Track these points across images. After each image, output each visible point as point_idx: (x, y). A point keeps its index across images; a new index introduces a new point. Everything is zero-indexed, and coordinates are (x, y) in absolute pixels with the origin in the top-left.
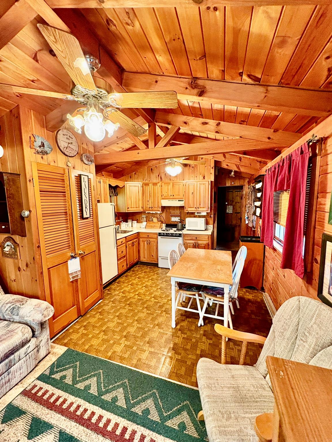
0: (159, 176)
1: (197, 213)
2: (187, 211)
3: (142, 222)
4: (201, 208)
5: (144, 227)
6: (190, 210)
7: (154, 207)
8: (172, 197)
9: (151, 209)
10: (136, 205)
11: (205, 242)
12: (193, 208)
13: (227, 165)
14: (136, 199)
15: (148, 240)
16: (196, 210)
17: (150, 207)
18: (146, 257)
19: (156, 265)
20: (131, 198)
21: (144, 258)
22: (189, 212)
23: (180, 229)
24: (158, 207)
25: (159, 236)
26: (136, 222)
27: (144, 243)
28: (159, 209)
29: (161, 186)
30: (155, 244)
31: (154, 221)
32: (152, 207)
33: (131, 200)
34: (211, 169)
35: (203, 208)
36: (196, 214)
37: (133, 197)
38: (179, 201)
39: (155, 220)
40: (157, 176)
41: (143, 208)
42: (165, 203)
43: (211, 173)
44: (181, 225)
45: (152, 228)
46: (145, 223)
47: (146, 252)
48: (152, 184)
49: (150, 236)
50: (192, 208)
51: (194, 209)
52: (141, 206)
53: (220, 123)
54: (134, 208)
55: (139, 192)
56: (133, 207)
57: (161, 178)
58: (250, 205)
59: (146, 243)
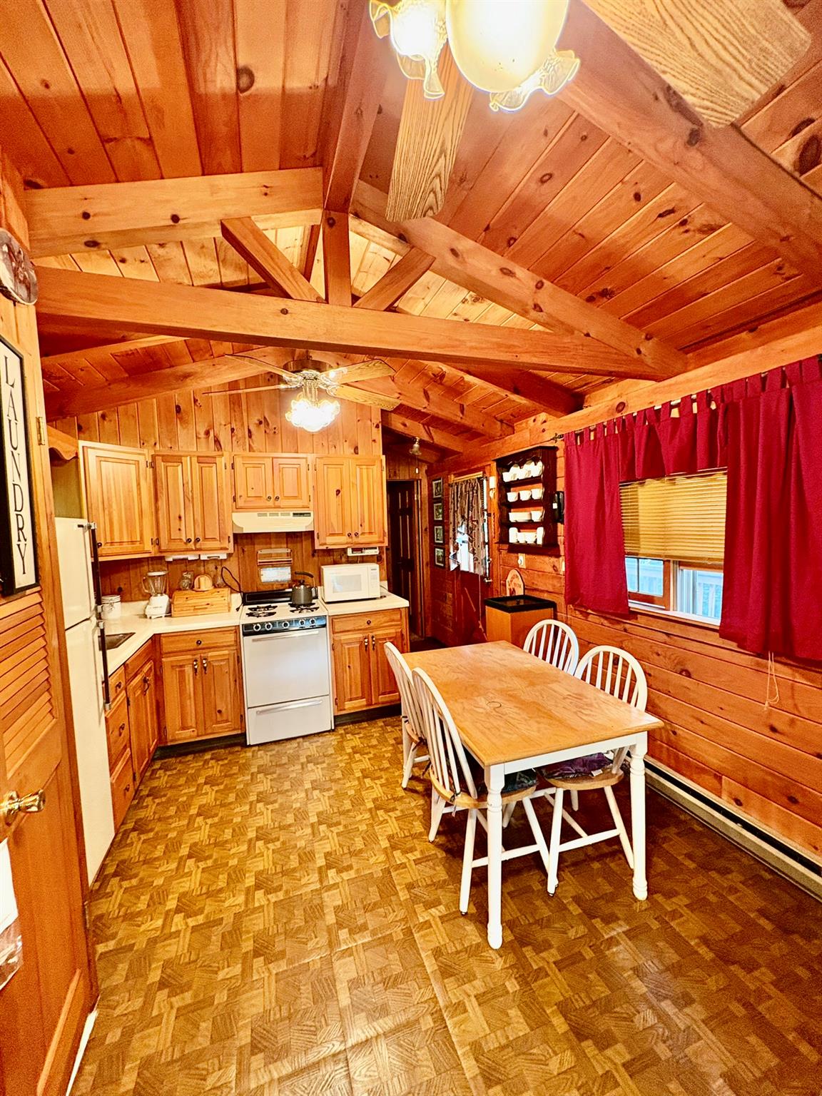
0: (207, 433)
1: (354, 550)
2: (325, 544)
3: (147, 597)
4: (363, 533)
5: (163, 611)
6: (333, 542)
7: (205, 539)
8: (271, 503)
9: (191, 545)
10: (131, 533)
11: (393, 631)
12: (341, 534)
13: (405, 425)
14: (129, 509)
15: (198, 657)
16: (350, 540)
17: (189, 541)
18: (191, 721)
19: (239, 741)
20: (110, 506)
21: (183, 728)
22: (330, 547)
23: (302, 602)
24: (221, 538)
25: (245, 635)
26: (117, 598)
27: (182, 673)
28: (226, 544)
29: (229, 467)
30: (228, 668)
31: (203, 588)
32: (197, 540)
33: (110, 514)
34: (374, 430)
35: (370, 533)
36: (350, 553)
37: (119, 504)
38: (294, 514)
39: (205, 583)
40: (202, 435)
41: (157, 542)
42: (249, 523)
43: (374, 441)
44: (305, 589)
45: (200, 612)
46: (161, 602)
47: (190, 704)
48: (195, 459)
49: (204, 644)
50: (338, 534)
51: (344, 539)
52: (149, 535)
53: (543, 284)
54: (121, 543)
55: (138, 484)
56: (117, 540)
57: (217, 441)
58: (475, 523)
59: (189, 670)
